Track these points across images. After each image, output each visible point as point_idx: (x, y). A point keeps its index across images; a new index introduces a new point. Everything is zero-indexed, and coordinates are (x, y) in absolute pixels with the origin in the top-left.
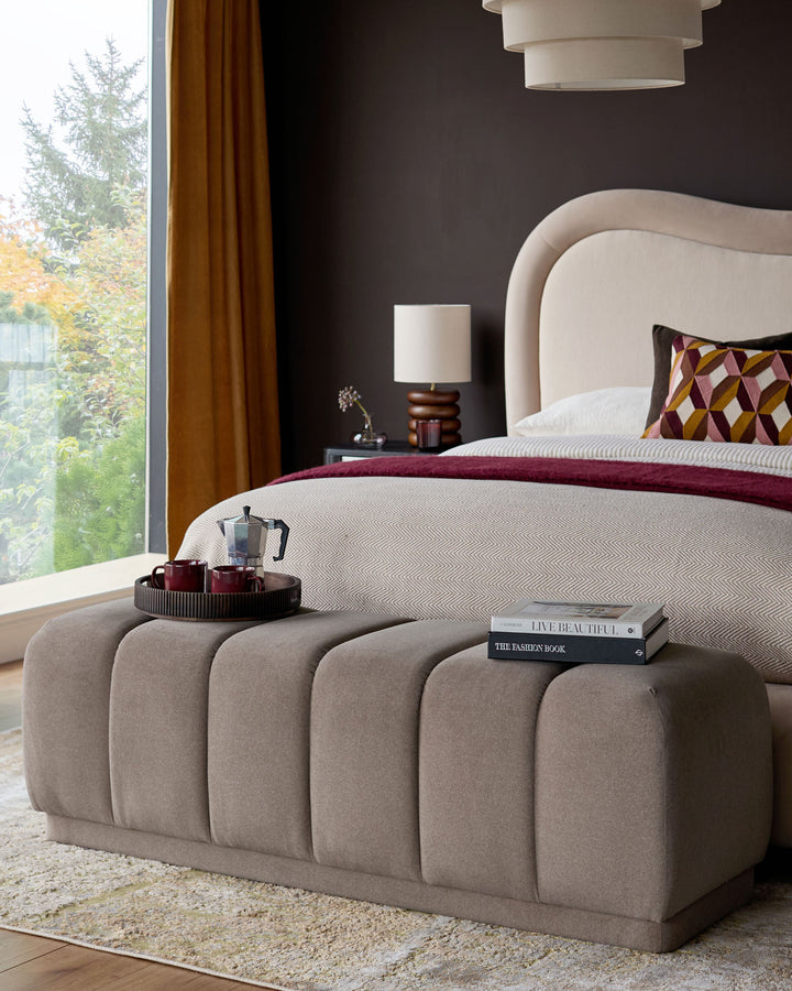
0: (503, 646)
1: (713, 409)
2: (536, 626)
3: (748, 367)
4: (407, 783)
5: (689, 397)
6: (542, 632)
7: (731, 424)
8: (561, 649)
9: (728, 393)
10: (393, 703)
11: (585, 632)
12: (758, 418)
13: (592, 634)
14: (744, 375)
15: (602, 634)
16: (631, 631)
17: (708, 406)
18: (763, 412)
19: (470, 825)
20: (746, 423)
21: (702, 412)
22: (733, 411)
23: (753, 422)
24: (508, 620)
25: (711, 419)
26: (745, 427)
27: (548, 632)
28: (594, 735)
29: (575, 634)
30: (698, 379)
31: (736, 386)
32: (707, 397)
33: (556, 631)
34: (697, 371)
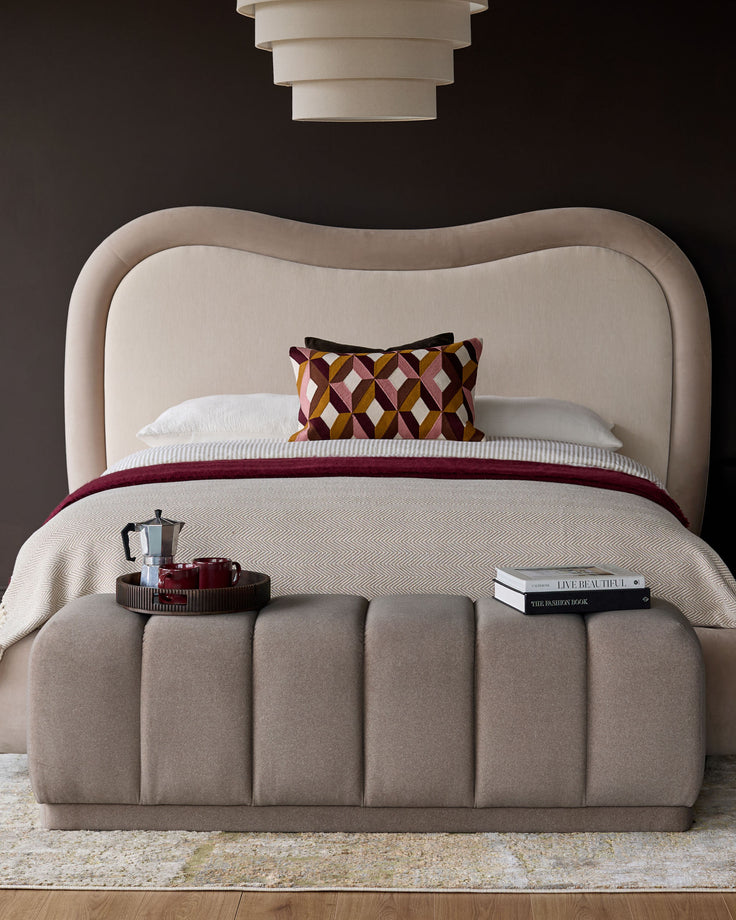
0: (539, 604)
1: (356, 412)
2: (561, 586)
3: (378, 370)
4: (467, 725)
5: (330, 404)
6: (566, 589)
7: (375, 423)
8: (585, 602)
9: (366, 396)
10: (453, 659)
11: (601, 587)
12: (399, 415)
13: (606, 588)
14: (376, 378)
15: (614, 587)
16: (636, 582)
17: (350, 410)
18: (403, 409)
19: (530, 750)
20: (389, 421)
21: (346, 416)
22: (375, 412)
23: (396, 419)
24: (537, 582)
25: (355, 421)
26: (388, 424)
27: (571, 589)
28: (646, 664)
29: (592, 588)
30: (334, 386)
31: (372, 388)
32: (348, 402)
33: (577, 588)
34: (330, 379)
